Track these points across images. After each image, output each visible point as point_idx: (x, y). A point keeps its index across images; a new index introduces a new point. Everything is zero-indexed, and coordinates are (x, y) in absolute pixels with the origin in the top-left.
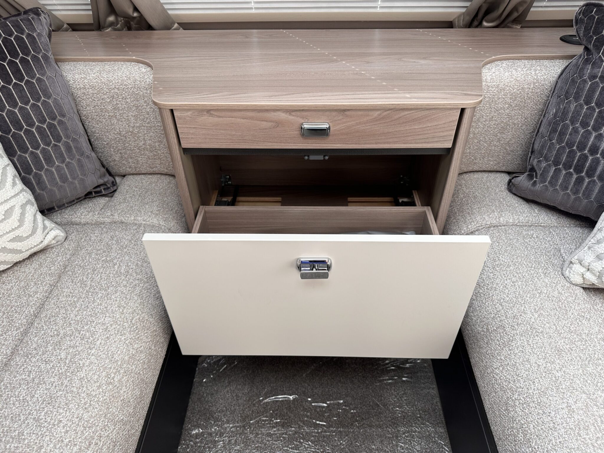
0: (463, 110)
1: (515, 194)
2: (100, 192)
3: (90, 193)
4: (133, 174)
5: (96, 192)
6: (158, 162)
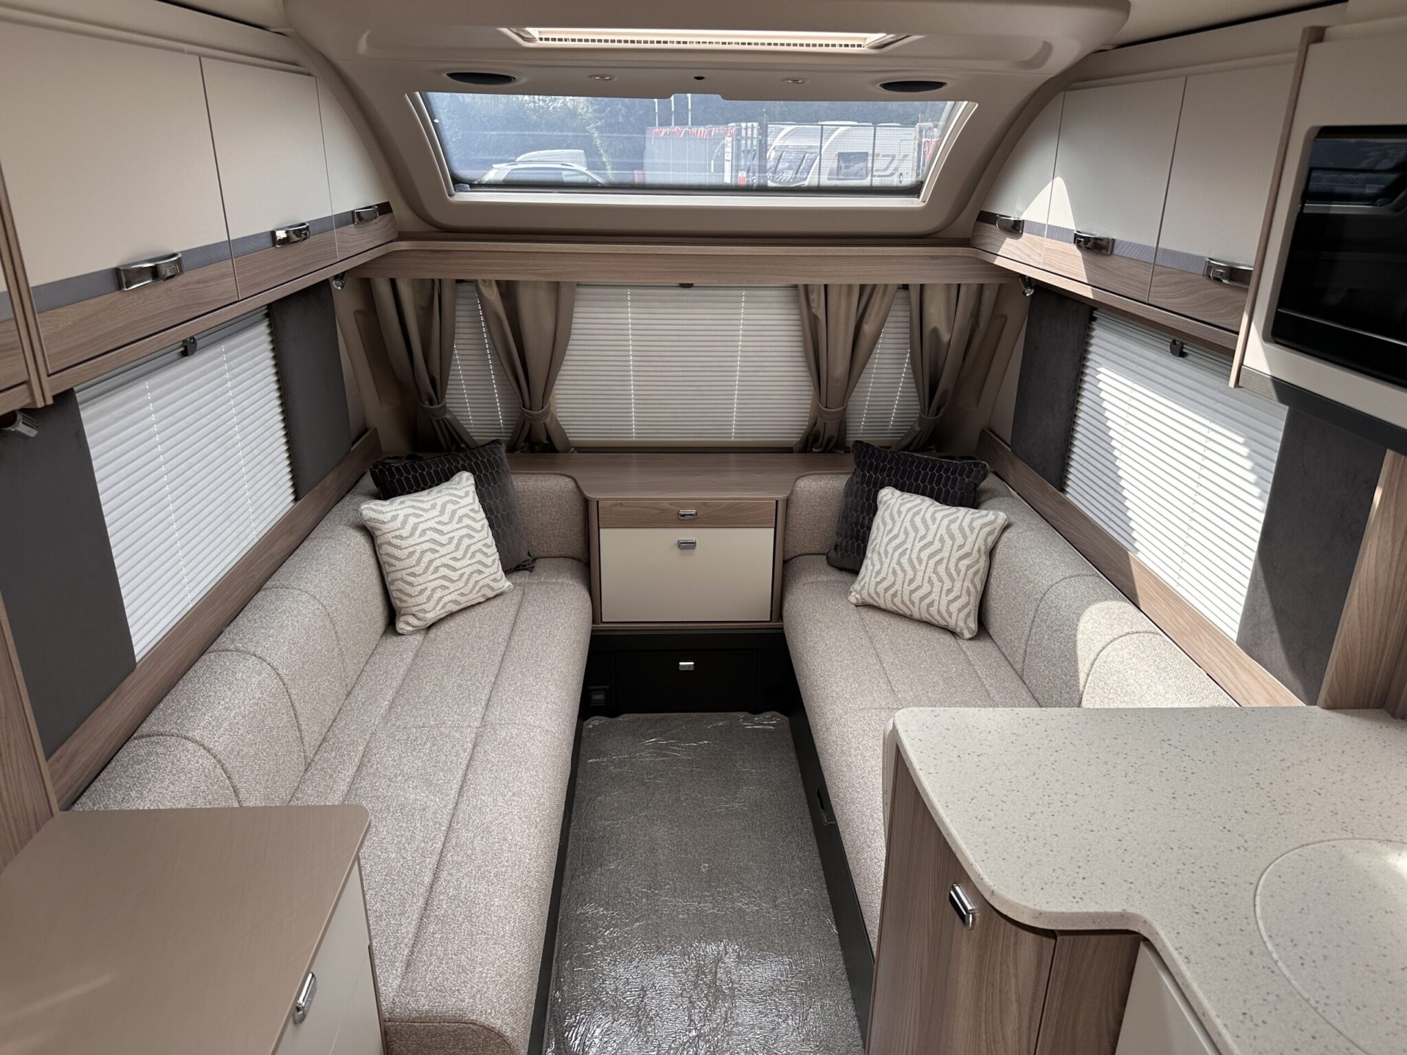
0: (777, 501)
1: (832, 566)
2: (525, 566)
3: (518, 566)
4: (544, 557)
5: (523, 566)
6: (566, 546)
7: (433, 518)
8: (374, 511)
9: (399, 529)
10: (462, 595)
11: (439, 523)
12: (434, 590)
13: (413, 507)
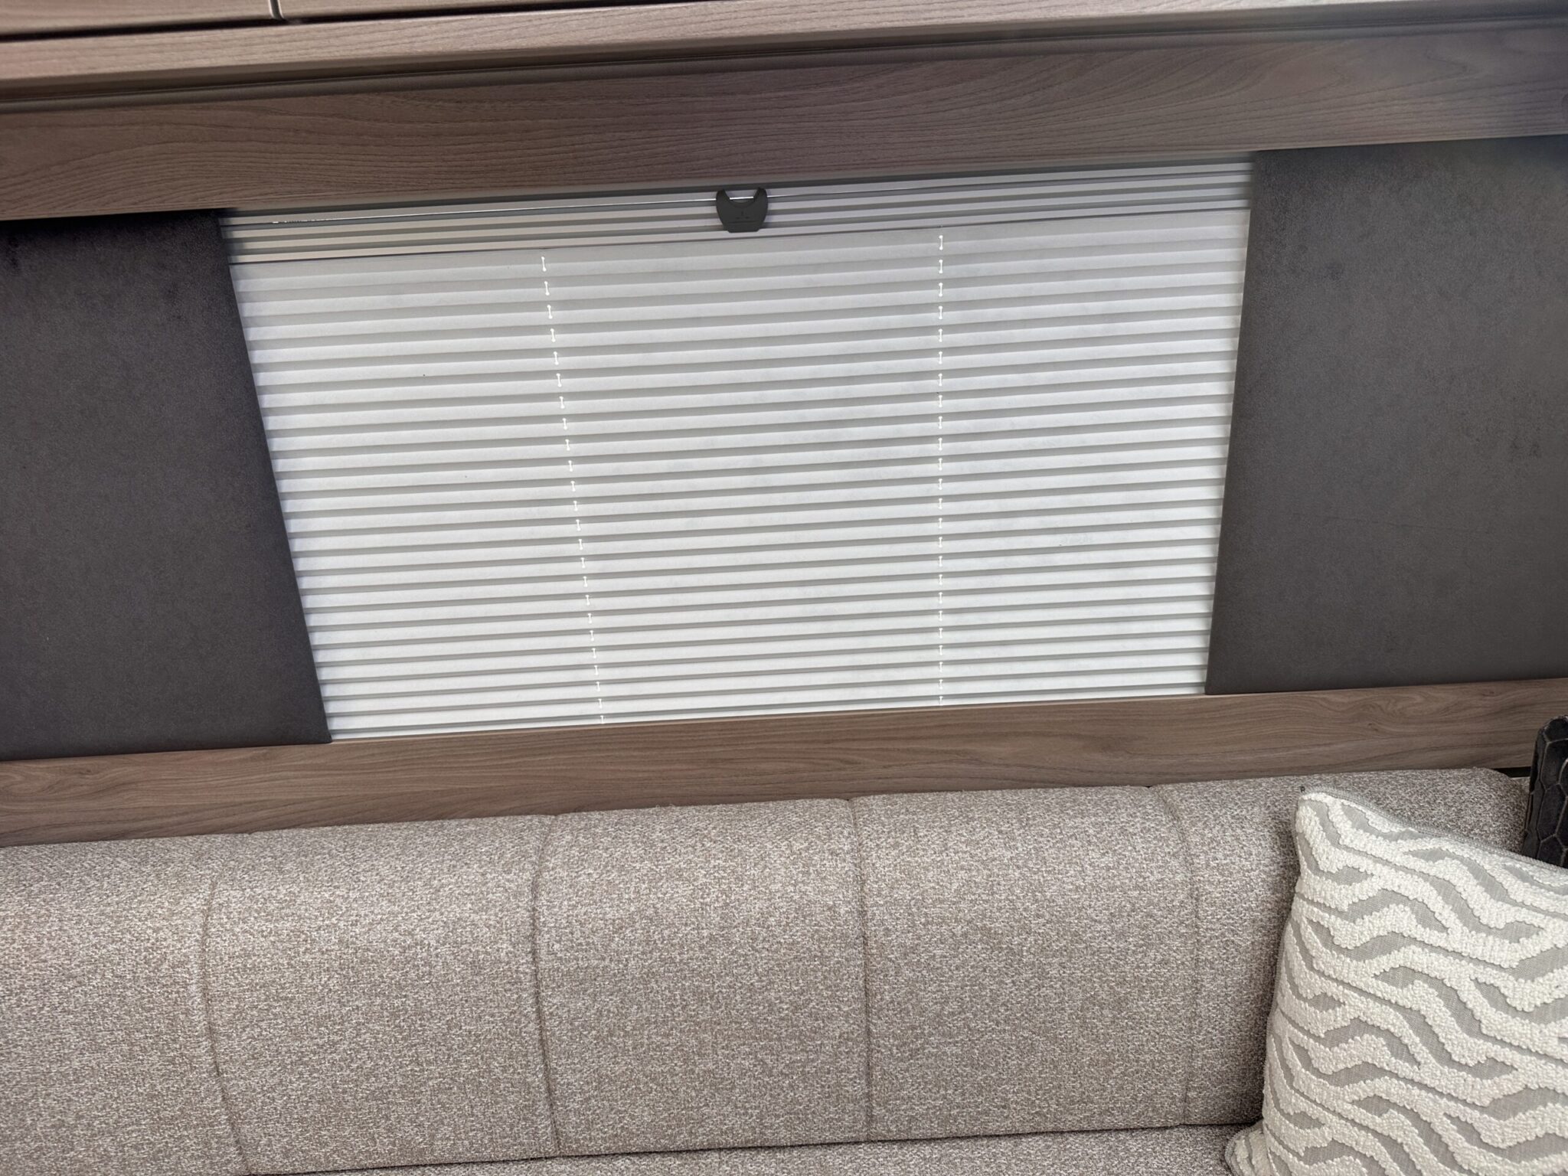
7: (1478, 961)
8: (1326, 823)
9: (1339, 913)
11: (1490, 991)
13: (1446, 889)
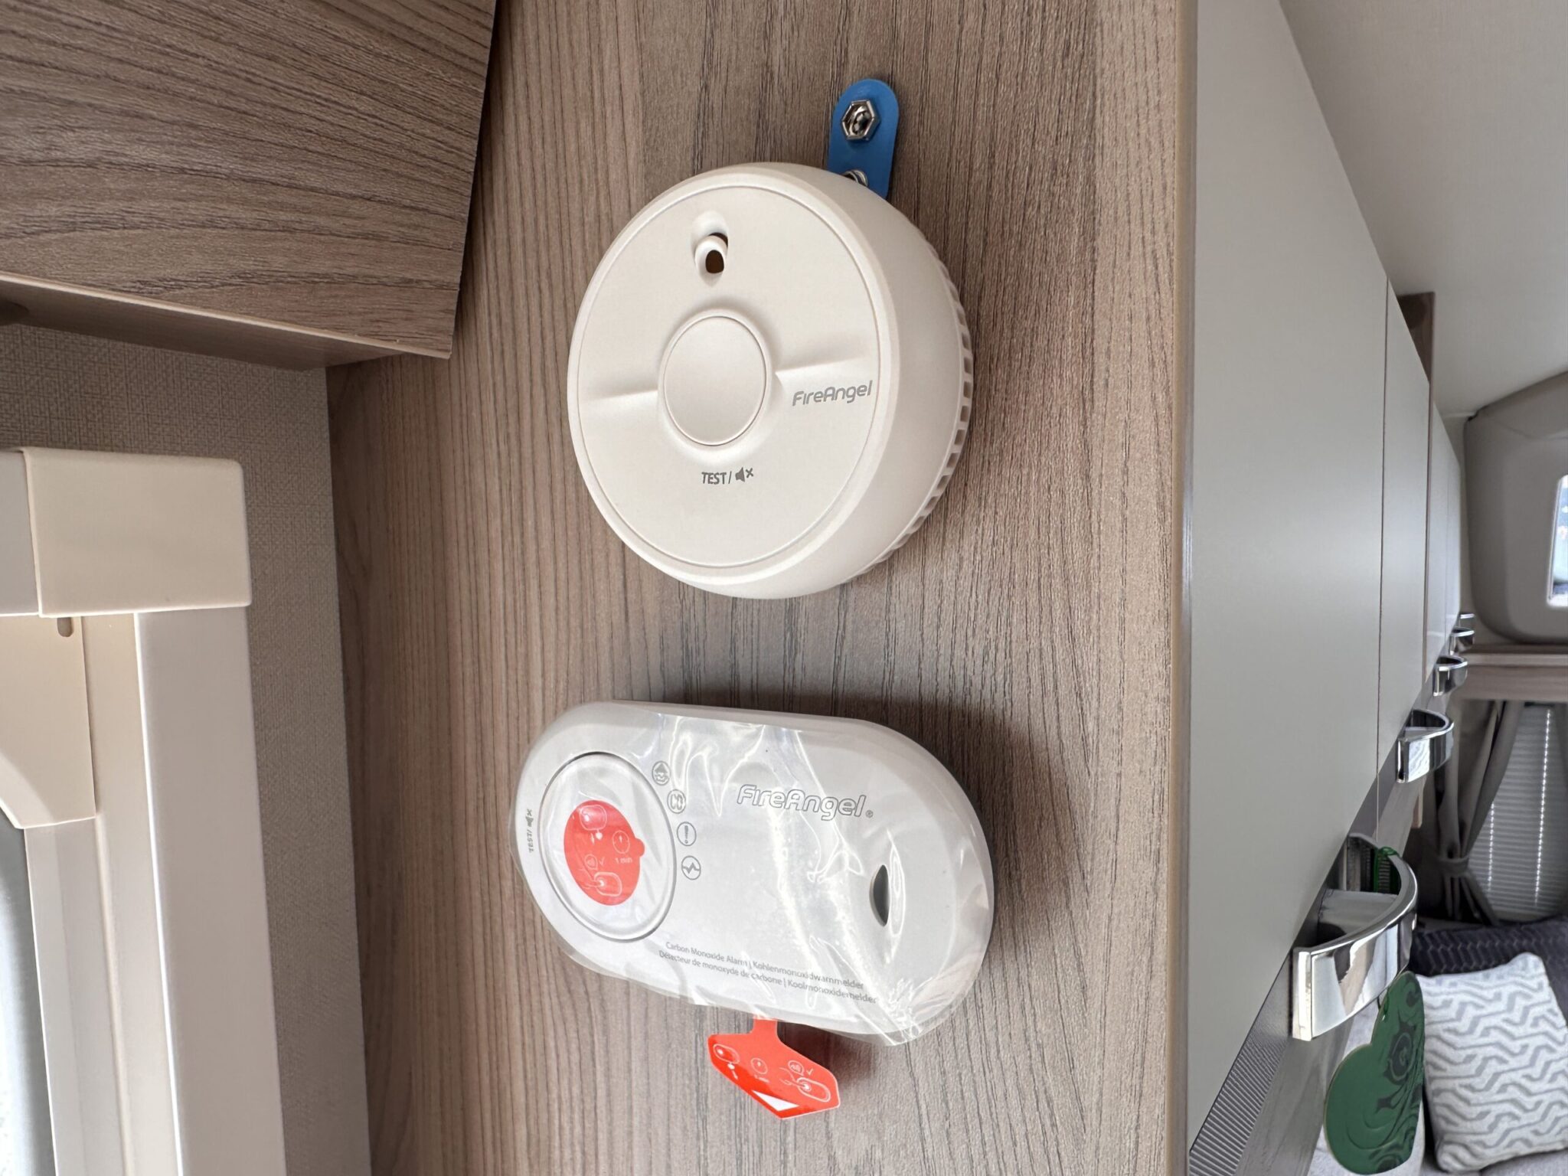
10: (1536, 1133)
12: (1499, 1117)
